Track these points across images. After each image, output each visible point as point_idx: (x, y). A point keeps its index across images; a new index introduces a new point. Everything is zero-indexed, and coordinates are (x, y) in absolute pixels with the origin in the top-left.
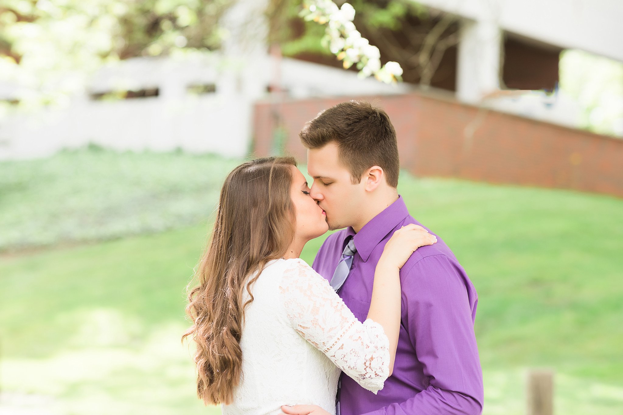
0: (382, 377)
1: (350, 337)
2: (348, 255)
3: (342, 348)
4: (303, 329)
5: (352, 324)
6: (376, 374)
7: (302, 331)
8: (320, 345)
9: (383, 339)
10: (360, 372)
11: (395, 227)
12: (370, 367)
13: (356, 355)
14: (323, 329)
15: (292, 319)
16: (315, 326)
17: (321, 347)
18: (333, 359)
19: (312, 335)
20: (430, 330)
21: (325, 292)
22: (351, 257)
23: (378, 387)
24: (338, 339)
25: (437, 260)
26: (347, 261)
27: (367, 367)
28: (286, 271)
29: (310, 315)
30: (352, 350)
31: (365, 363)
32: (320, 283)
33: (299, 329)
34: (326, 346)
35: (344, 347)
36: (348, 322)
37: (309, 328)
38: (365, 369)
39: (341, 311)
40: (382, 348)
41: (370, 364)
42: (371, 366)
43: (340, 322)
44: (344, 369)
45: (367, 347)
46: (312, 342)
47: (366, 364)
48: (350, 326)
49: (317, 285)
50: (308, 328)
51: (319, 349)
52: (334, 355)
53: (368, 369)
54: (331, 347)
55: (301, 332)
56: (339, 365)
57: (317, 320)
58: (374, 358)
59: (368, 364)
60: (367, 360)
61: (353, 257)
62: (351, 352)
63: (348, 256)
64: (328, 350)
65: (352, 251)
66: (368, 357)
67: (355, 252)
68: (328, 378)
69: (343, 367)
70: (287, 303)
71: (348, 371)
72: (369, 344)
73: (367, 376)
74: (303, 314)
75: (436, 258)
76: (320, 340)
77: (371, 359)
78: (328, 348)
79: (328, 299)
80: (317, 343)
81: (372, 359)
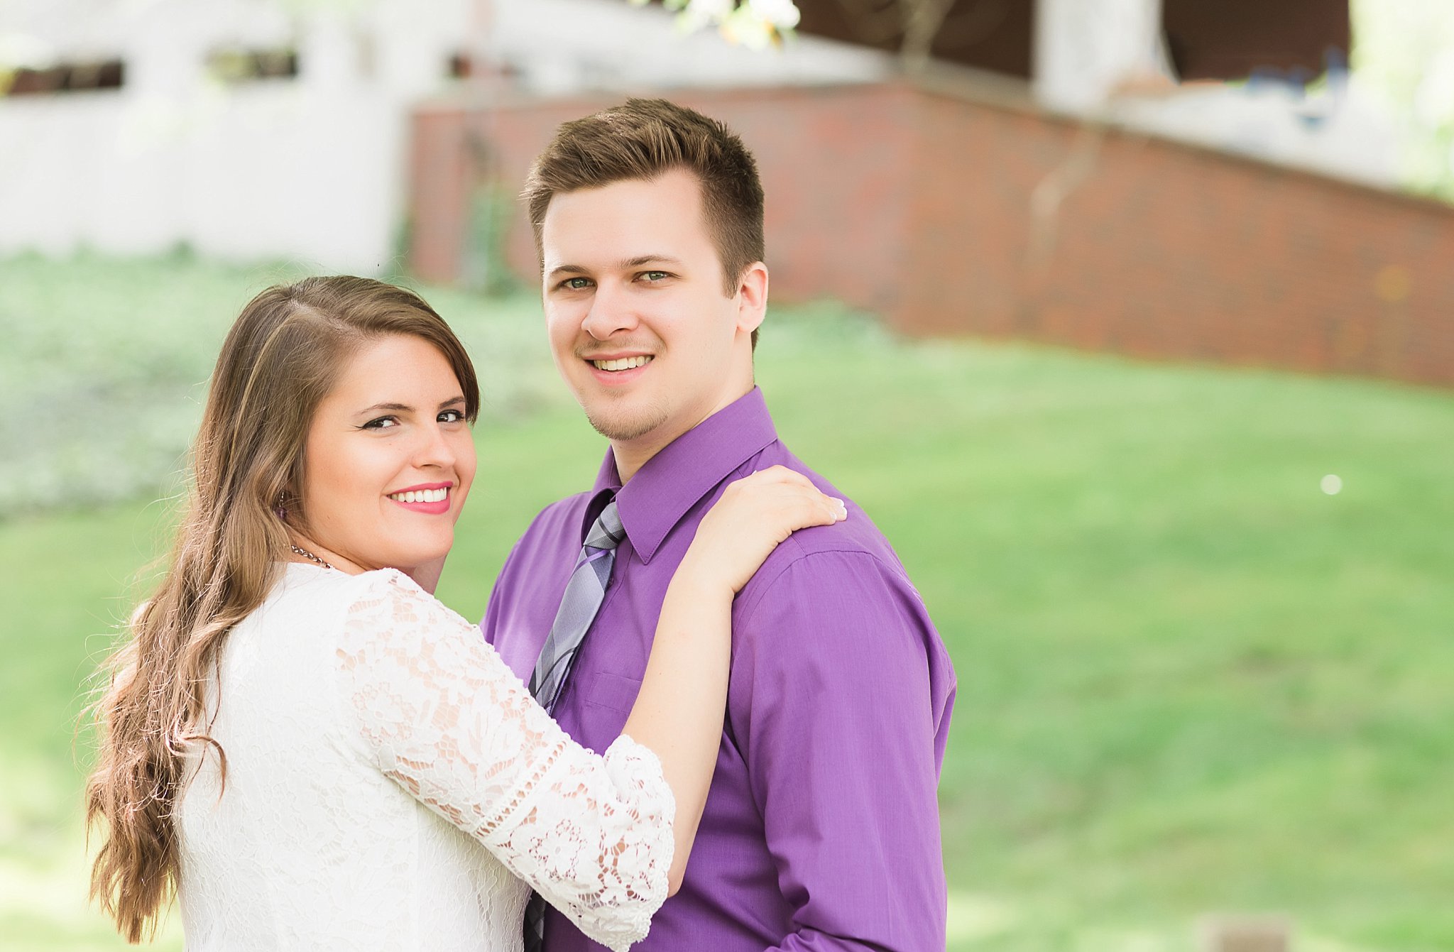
0: (648, 902)
1: (553, 788)
2: (600, 546)
3: (533, 820)
4: (414, 768)
5: (559, 751)
6: (630, 893)
7: (412, 777)
8: (465, 815)
9: (657, 794)
10: (586, 886)
11: (737, 469)
12: (614, 872)
13: (574, 838)
14: (473, 767)
15: (376, 741)
16: (451, 759)
17: (470, 821)
18: (503, 855)
19: (440, 786)
20: (808, 762)
21: (473, 661)
22: (607, 554)
23: (633, 933)
24: (521, 793)
25: (846, 564)
26: (597, 565)
27: (606, 871)
28: (354, 605)
29: (431, 727)
30: (562, 823)
31: (601, 859)
32: (456, 638)
33: (403, 768)
34: (483, 816)
35: (538, 814)
36: (545, 745)
37: (432, 765)
38: (600, 876)
39: (524, 716)
40: (652, 817)
41: (615, 863)
42: (617, 868)
43: (522, 745)
44: (535, 881)
45: (608, 813)
46: (440, 806)
47: (605, 862)
48: (553, 757)
49: (447, 644)
50: (427, 765)
51: (462, 828)
52: (507, 842)
53: (607, 876)
54: (500, 817)
55: (409, 778)
56: (520, 870)
57: (454, 740)
58: (628, 846)
59: (608, 862)
60: (606, 850)
61: (613, 552)
62: (561, 829)
63: (600, 549)
64: (489, 828)
65: (611, 536)
66: (610, 842)
67: (620, 539)
68: (485, 912)
69: (534, 876)
70: (362, 697)
71: (549, 888)
72: (613, 804)
73: (605, 898)
74: (409, 727)
75: (843, 560)
76: (467, 800)
77: (616, 847)
78: (490, 820)
79: (483, 681)
80: (455, 807)
81: (621, 847)
